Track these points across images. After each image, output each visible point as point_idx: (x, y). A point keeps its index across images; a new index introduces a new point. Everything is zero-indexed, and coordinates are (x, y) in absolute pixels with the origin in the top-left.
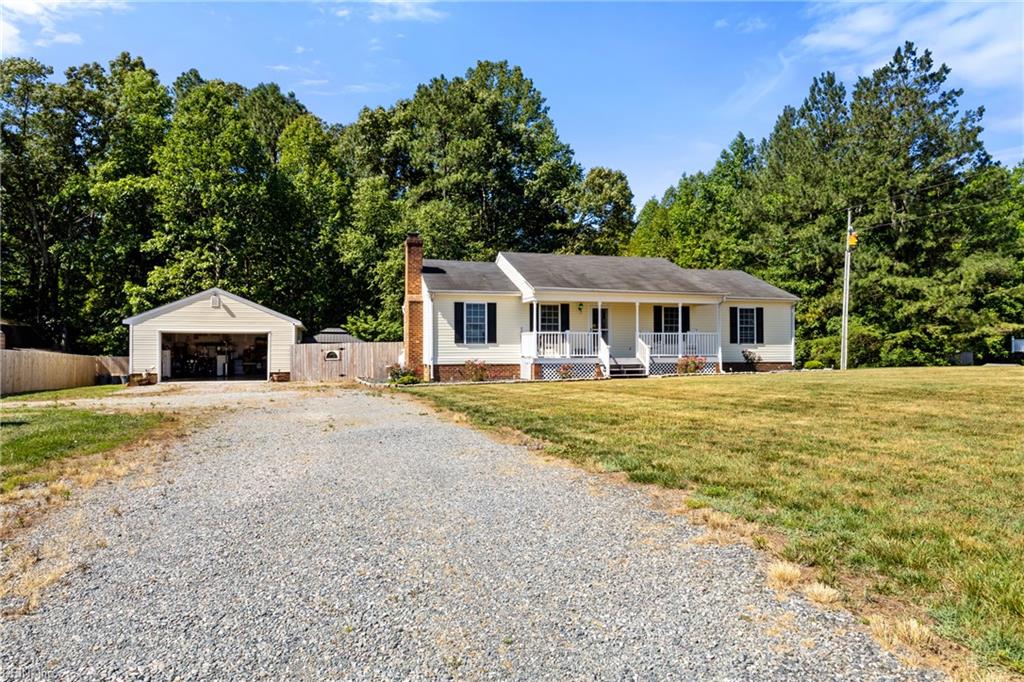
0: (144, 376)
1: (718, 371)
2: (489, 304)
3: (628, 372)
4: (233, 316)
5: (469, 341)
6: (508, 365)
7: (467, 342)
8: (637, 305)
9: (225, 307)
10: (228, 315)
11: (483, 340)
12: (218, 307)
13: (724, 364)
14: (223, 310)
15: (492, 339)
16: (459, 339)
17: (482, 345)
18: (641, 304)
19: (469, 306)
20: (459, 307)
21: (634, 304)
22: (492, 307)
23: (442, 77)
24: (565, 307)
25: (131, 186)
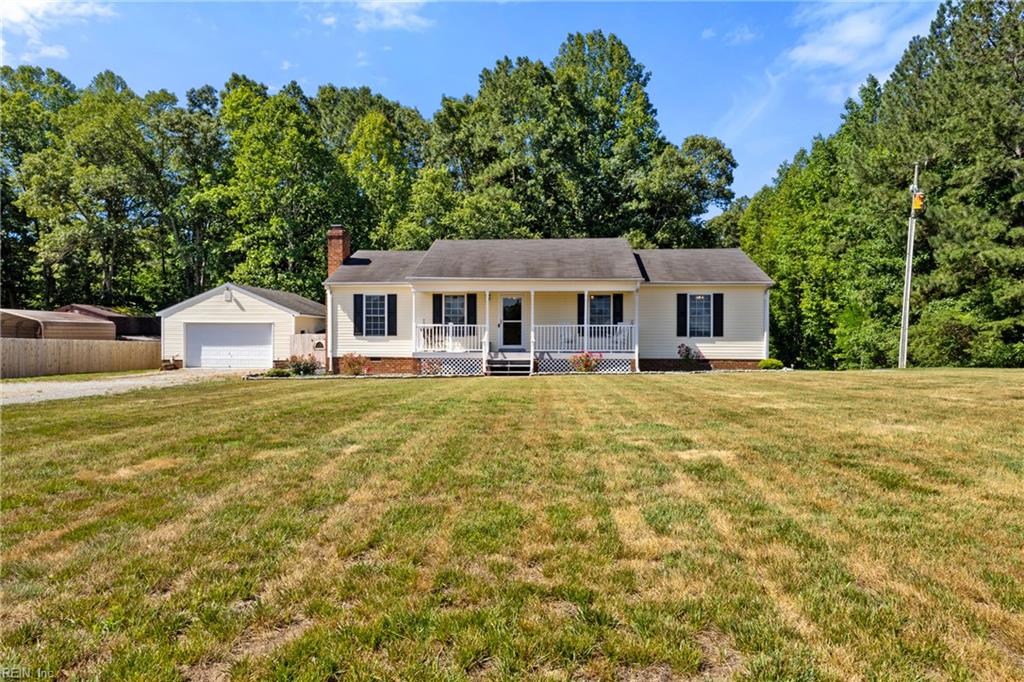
0: (172, 362)
1: (633, 369)
2: (389, 296)
3: (512, 369)
4: (243, 309)
5: (368, 333)
6: (399, 359)
7: (367, 334)
8: (533, 294)
9: (236, 300)
10: (238, 308)
11: (382, 333)
12: (230, 301)
13: (640, 360)
14: (234, 303)
15: (393, 331)
16: (358, 331)
17: (382, 337)
18: (535, 292)
19: (368, 298)
20: (358, 298)
21: (529, 293)
22: (393, 299)
24: (472, 298)
25: (219, 194)
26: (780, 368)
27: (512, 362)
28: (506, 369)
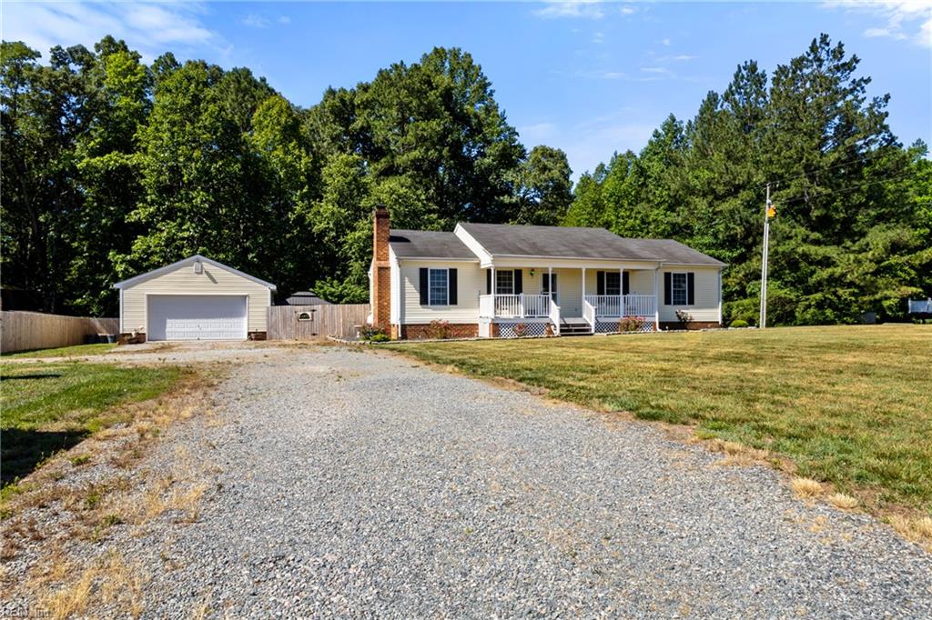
0: (134, 336)
1: (655, 329)
2: (450, 270)
3: (576, 330)
4: (215, 282)
5: (433, 303)
6: (468, 325)
7: (431, 304)
8: (584, 271)
9: (207, 273)
10: (209, 280)
11: (445, 303)
12: (201, 273)
13: (660, 323)
14: (205, 275)
15: (454, 301)
16: (424, 301)
17: (444, 306)
18: (587, 269)
19: (432, 271)
20: (423, 272)
21: (580, 270)
22: (454, 272)
23: (402, 62)
24: (519, 273)
25: (116, 161)
26: (747, 326)
27: (573, 325)
28: (571, 331)
